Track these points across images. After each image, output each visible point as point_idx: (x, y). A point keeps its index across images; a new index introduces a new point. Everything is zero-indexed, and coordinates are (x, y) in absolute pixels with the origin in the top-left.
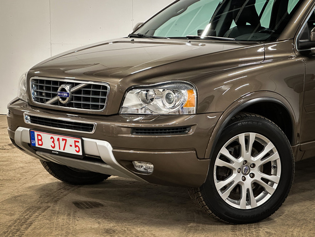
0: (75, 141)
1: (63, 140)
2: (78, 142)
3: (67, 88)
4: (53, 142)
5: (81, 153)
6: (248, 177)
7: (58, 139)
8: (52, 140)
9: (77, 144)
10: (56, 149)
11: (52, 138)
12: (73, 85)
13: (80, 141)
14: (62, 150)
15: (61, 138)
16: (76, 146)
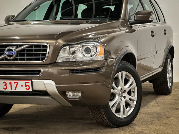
0: (26, 83)
1: (15, 83)
2: (29, 83)
3: (14, 48)
4: (5, 85)
5: (30, 90)
6: (122, 98)
7: (10, 83)
8: (5, 84)
9: (27, 84)
10: (9, 89)
11: (4, 82)
12: (18, 46)
13: (30, 82)
14: (13, 90)
15: (13, 81)
16: (26, 86)
